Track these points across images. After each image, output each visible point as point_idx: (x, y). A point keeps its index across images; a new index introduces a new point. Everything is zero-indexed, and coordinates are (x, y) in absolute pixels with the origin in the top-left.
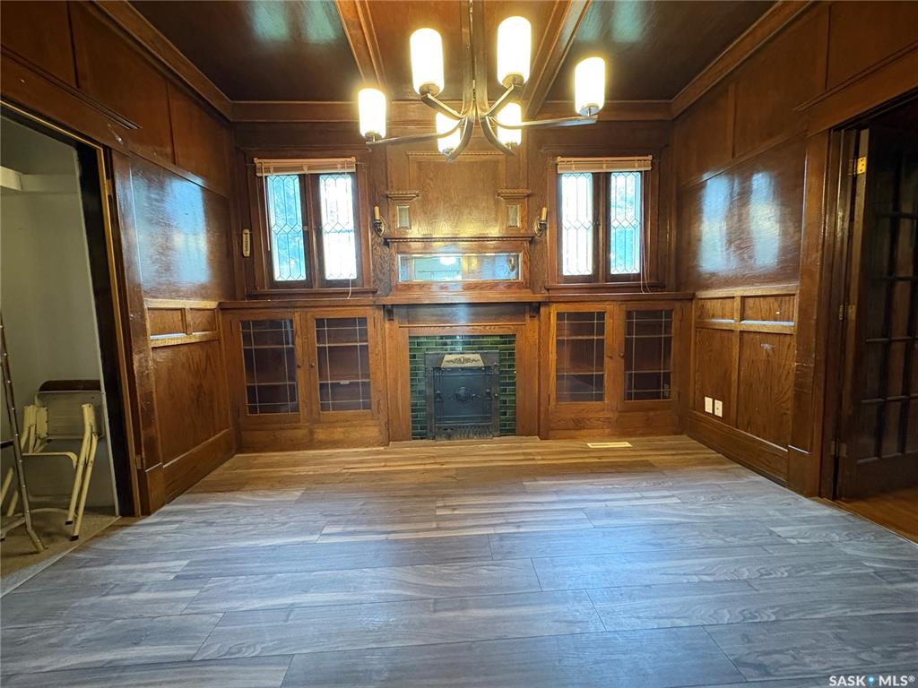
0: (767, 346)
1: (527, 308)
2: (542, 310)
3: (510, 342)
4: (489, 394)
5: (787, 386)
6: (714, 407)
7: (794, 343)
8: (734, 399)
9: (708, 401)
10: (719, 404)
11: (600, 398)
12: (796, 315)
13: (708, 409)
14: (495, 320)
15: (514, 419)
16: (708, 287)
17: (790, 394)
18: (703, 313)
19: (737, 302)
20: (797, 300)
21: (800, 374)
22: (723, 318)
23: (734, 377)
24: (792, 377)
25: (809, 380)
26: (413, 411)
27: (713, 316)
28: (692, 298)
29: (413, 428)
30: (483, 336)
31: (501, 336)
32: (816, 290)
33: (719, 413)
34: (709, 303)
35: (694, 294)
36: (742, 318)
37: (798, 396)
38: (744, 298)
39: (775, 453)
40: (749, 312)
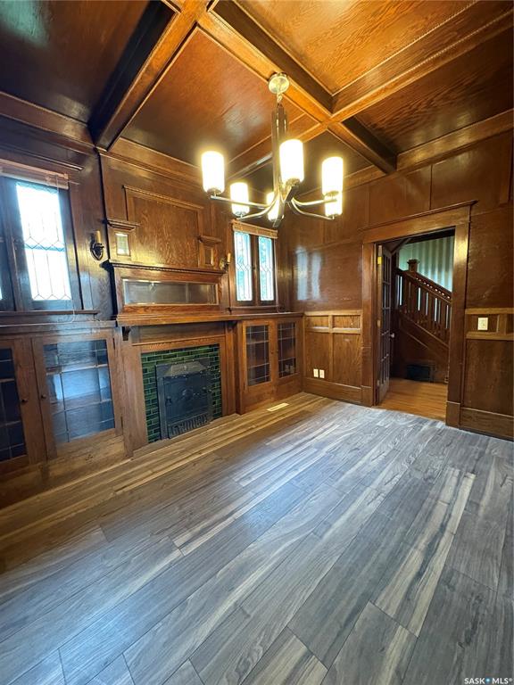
0: (347, 340)
1: (226, 324)
2: (238, 325)
3: (216, 350)
4: (205, 391)
5: (359, 358)
6: (319, 373)
7: (361, 338)
8: (331, 369)
9: (316, 371)
10: (322, 372)
11: (268, 379)
12: (361, 325)
13: (316, 375)
14: (206, 334)
15: (221, 405)
16: (311, 310)
17: (361, 361)
18: (309, 323)
19: (330, 319)
20: (361, 318)
21: (365, 352)
22: (322, 326)
23: (331, 357)
24: (360, 354)
25: (369, 354)
26: (148, 418)
27: (316, 326)
28: (302, 315)
29: (149, 434)
30: (198, 347)
31: (210, 346)
32: (369, 314)
33: (322, 376)
34: (313, 318)
35: (303, 314)
36: (334, 327)
37: (365, 362)
38: (334, 316)
39: (354, 391)
40: (336, 324)
